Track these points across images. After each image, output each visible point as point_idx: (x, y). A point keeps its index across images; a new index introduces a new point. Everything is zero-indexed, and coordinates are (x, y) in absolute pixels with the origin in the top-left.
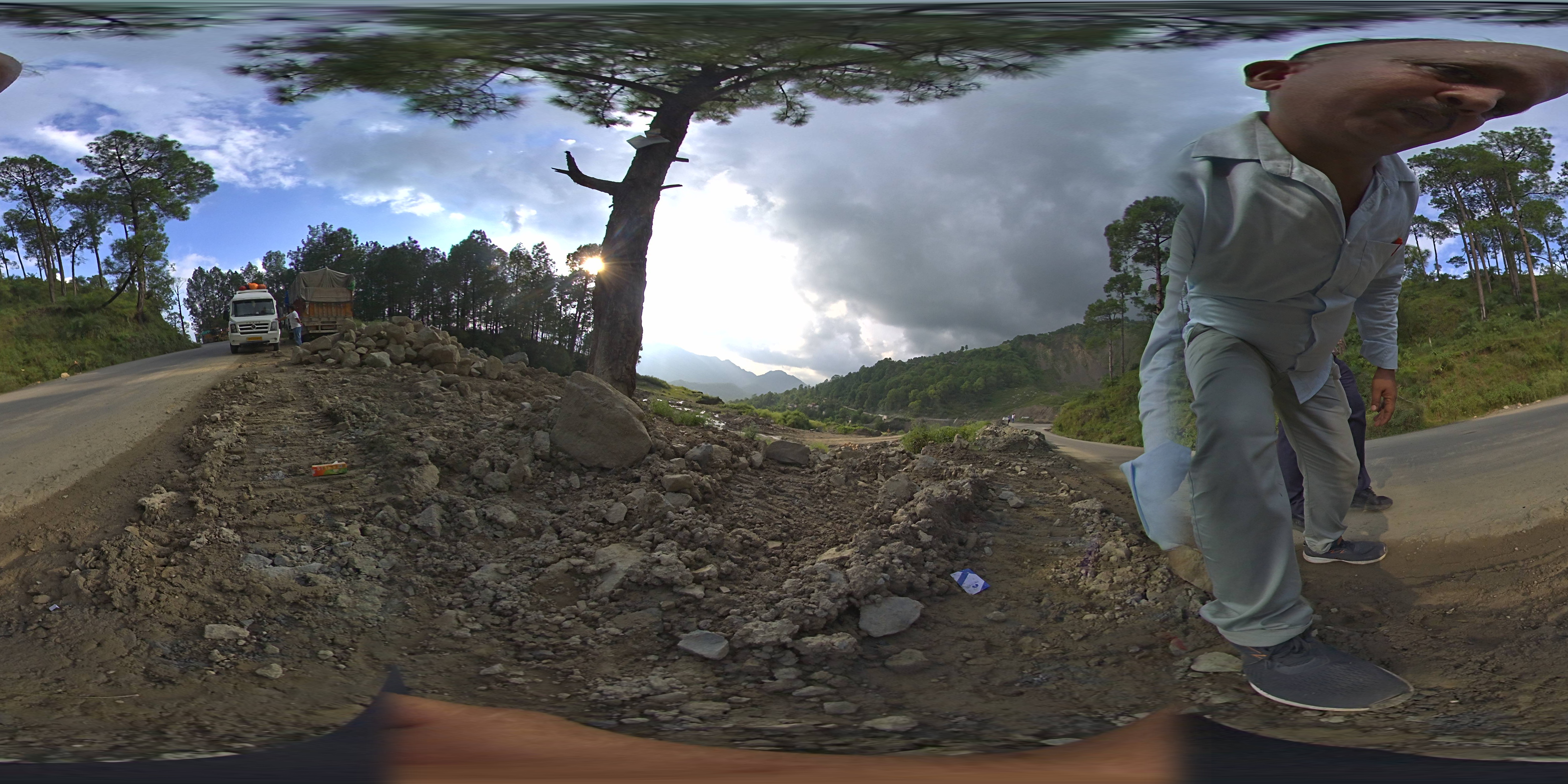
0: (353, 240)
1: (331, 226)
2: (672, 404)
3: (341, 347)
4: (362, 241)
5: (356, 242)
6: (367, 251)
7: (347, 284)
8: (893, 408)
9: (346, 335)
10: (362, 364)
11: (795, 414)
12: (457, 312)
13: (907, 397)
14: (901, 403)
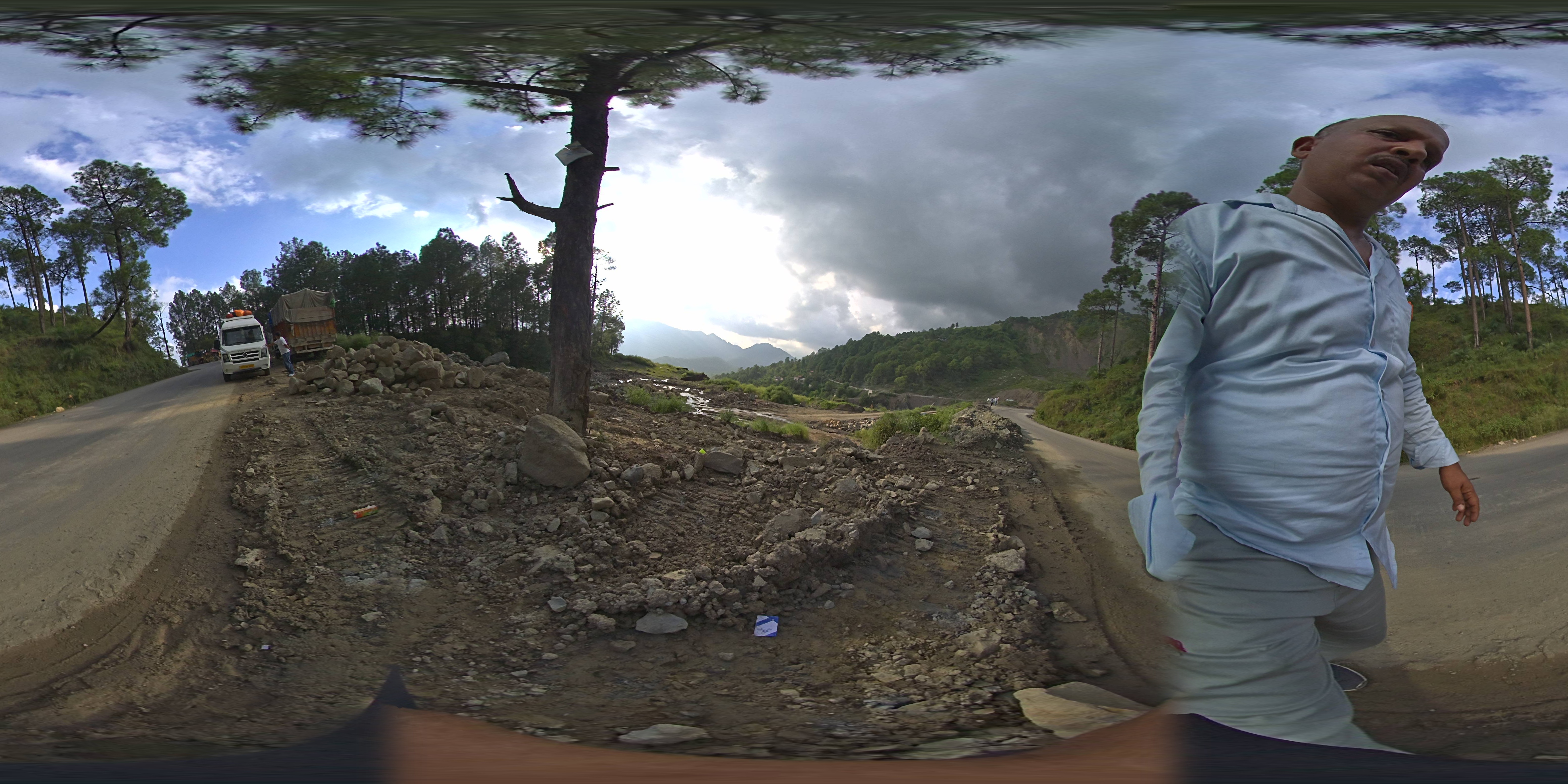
0: (325, 253)
1: (301, 240)
2: (656, 383)
3: (334, 376)
4: (333, 251)
5: (328, 254)
6: (340, 260)
7: (327, 301)
8: (879, 382)
9: (337, 362)
10: (356, 391)
11: (779, 389)
12: (436, 310)
13: (894, 371)
14: (887, 377)
